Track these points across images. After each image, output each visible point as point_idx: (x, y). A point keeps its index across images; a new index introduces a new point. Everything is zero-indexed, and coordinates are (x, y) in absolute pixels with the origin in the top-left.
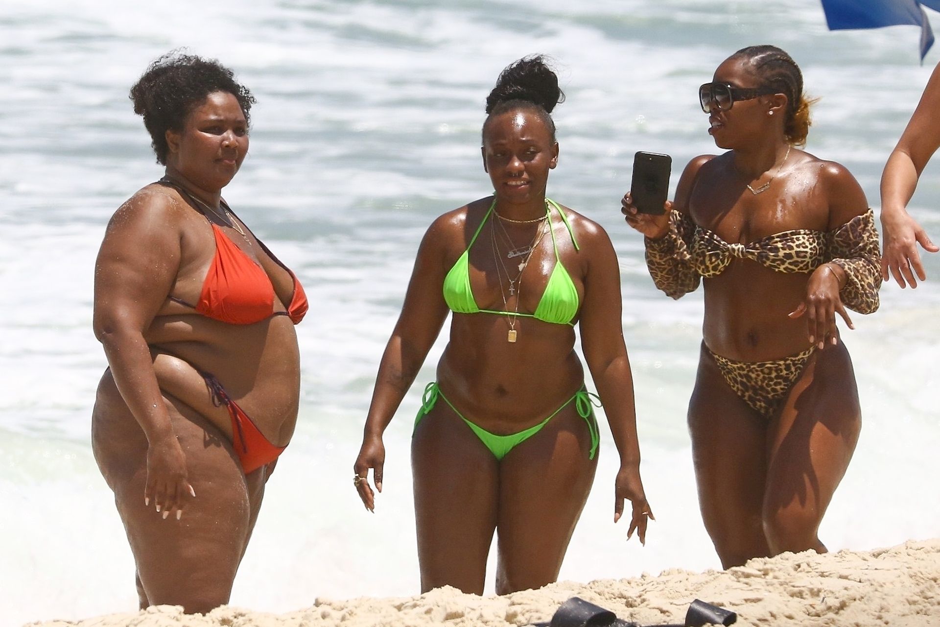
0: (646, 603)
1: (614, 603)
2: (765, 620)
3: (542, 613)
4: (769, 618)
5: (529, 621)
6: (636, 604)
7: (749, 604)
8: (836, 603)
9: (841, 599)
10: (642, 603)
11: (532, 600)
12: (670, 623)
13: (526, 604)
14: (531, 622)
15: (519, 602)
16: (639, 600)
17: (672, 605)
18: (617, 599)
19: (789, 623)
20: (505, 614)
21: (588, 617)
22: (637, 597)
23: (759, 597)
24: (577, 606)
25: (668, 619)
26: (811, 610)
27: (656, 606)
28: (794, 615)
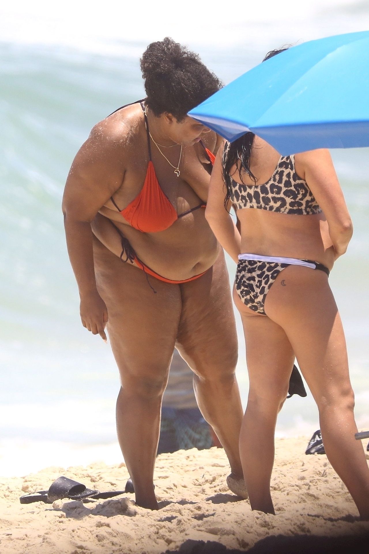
0: (102, 479)
1: (84, 480)
2: (171, 488)
3: (43, 486)
4: (173, 487)
5: (35, 491)
6: (97, 480)
7: (161, 479)
8: (210, 478)
9: (213, 476)
10: (100, 479)
11: (37, 478)
12: (116, 491)
13: (34, 481)
14: (36, 491)
15: (29, 480)
16: (98, 478)
17: (117, 481)
18: (86, 477)
19: (184, 490)
20: (22, 487)
21: (70, 488)
22: (97, 476)
23: (167, 475)
24: (64, 481)
25: (115, 488)
26: (196, 482)
27: (108, 481)
28: (186, 485)
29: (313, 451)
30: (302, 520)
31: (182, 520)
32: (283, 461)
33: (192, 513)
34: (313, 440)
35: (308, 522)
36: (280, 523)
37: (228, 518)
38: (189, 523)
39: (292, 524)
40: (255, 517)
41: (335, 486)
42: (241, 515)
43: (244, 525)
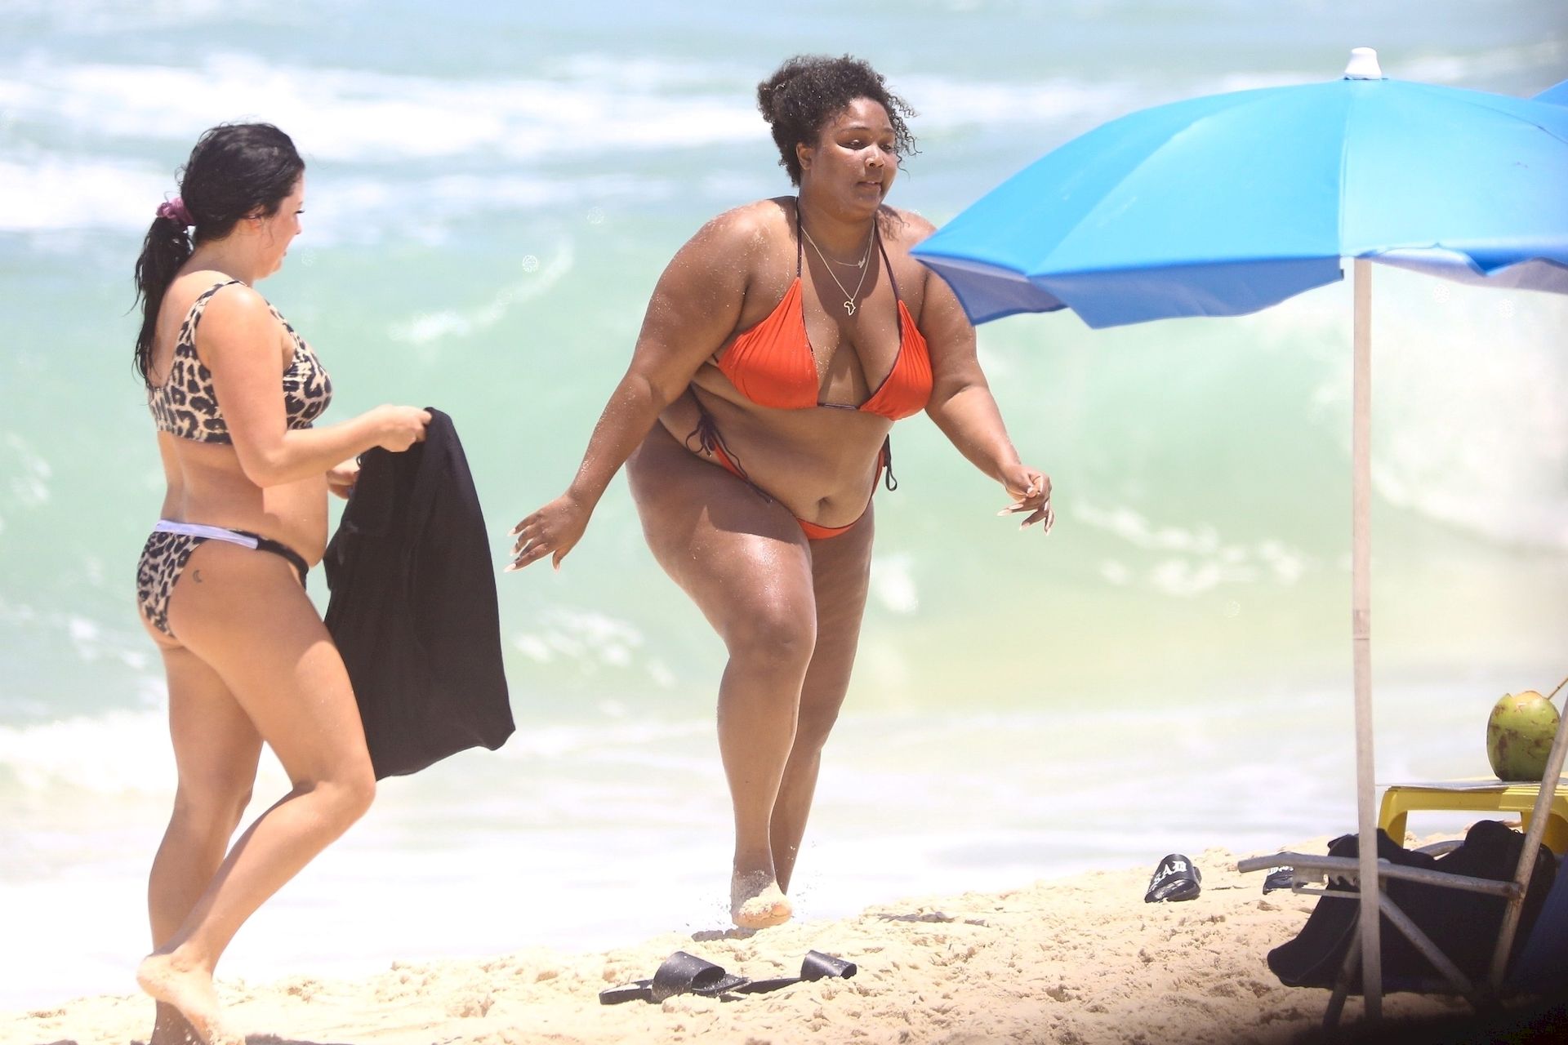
0: (757, 956)
1: (723, 958)
2: (888, 971)
3: (643, 970)
4: (891, 967)
5: (629, 980)
6: (746, 957)
7: (870, 954)
8: (964, 951)
9: (968, 946)
10: (753, 956)
11: (632, 956)
12: (783, 978)
13: (625, 961)
14: (631, 981)
15: (617, 958)
16: (749, 953)
17: (785, 958)
18: (726, 952)
19: (913, 974)
20: (603, 972)
21: (695, 973)
22: (747, 950)
23: (881, 946)
24: (682, 961)
25: (781, 973)
26: (937, 959)
27: (770, 959)
28: (919, 965)
29: (1159, 895)
30: (1140, 1030)
31: (910, 1033)
32: (1103, 915)
33: (929, 1020)
34: (1159, 875)
35: (1151, 1032)
36: (1098, 1035)
37: (998, 1028)
38: (923, 1039)
39: (1121, 1038)
40: (1049, 1024)
41: (1201, 963)
42: (1022, 1021)
43: (1028, 1041)
